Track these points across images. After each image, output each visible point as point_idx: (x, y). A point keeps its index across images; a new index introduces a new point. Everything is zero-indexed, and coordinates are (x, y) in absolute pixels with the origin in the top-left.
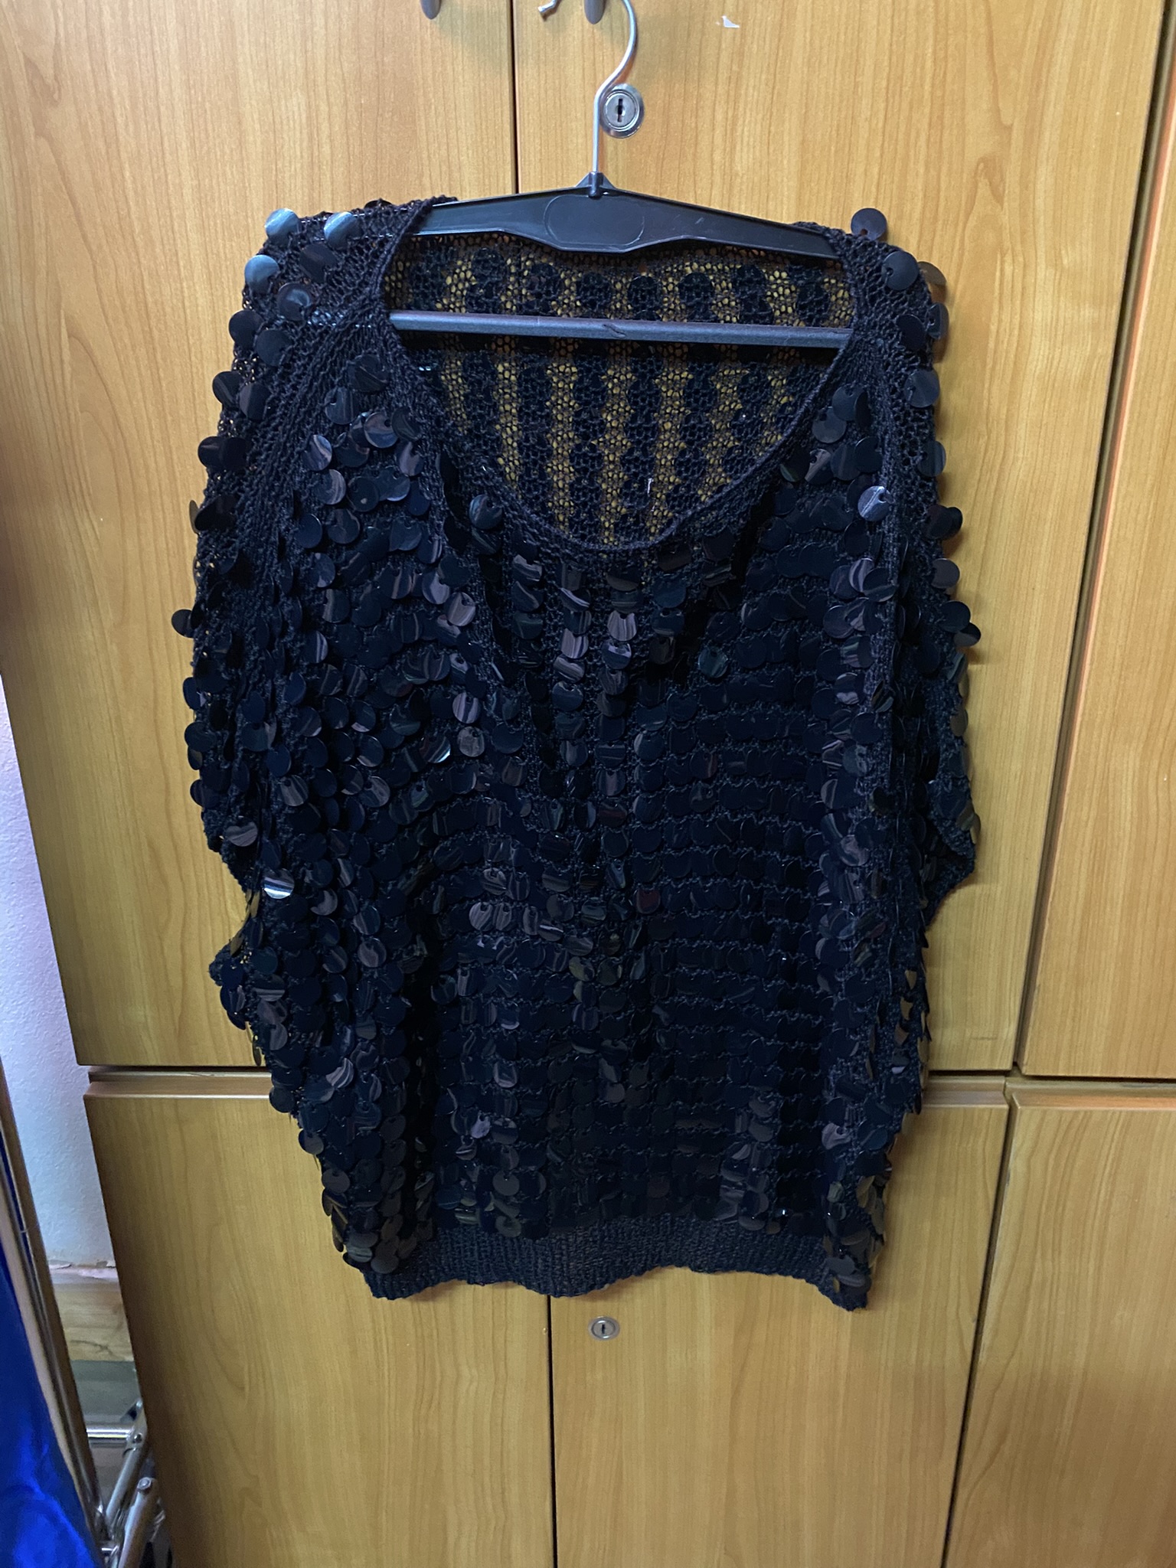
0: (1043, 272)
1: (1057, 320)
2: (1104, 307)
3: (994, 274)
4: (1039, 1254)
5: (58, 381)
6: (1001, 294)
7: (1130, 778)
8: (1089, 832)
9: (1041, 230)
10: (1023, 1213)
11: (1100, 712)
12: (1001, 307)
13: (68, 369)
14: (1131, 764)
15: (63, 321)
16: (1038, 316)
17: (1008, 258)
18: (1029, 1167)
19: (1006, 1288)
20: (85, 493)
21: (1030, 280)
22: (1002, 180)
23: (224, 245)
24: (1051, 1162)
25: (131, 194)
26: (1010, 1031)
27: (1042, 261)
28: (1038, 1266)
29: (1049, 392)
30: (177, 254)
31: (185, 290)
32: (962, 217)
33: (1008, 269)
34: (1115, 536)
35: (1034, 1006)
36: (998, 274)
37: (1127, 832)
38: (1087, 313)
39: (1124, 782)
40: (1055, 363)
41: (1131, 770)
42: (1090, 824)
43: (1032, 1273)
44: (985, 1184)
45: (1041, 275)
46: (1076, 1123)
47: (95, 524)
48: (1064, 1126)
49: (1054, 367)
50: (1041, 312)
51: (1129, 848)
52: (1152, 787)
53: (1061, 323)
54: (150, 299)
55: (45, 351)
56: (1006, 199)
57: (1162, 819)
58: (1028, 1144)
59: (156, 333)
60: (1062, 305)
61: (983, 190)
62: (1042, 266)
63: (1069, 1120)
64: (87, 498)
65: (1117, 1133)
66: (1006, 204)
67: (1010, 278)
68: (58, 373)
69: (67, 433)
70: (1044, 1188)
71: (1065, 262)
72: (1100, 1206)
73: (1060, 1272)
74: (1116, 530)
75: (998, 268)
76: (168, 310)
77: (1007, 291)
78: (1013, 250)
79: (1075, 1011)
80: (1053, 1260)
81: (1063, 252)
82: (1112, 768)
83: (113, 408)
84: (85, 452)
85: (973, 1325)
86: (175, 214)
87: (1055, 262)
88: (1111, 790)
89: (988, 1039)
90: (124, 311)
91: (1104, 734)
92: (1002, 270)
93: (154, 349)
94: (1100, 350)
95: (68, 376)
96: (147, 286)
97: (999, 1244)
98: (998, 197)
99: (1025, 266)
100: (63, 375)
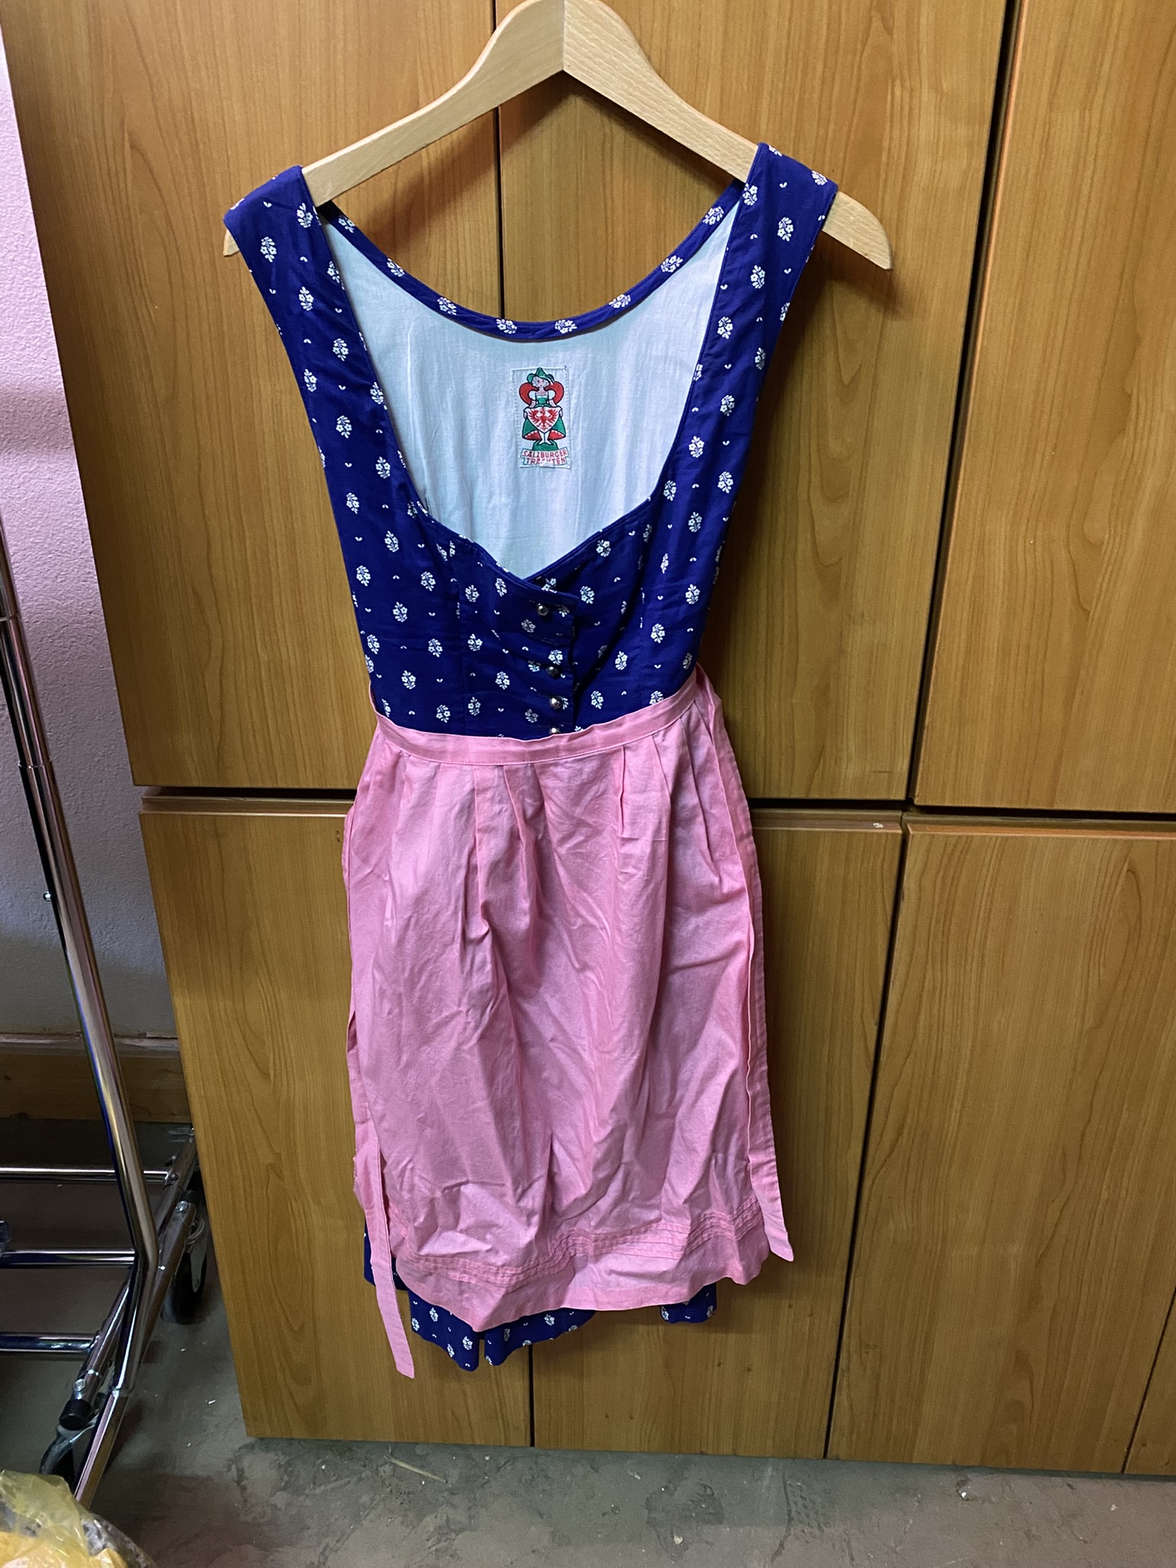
0: (926, 96)
1: (939, 136)
2: (977, 126)
3: (886, 98)
4: (930, 964)
5: (122, 185)
6: (892, 115)
7: (1003, 541)
8: (969, 587)
9: (924, 61)
10: (915, 927)
11: (977, 482)
12: (892, 127)
13: (129, 177)
14: (1003, 529)
15: (126, 135)
16: (923, 134)
17: (898, 83)
18: (920, 886)
19: (902, 995)
20: (143, 282)
21: (916, 101)
22: (892, 15)
23: (257, 71)
24: (939, 881)
25: (181, 26)
26: (904, 765)
27: (925, 85)
28: (929, 975)
29: (932, 200)
30: (218, 77)
31: (225, 107)
32: (859, 46)
33: (898, 93)
34: (987, 328)
35: (924, 743)
36: (889, 97)
37: (1001, 589)
38: (962, 132)
39: (998, 545)
40: (937, 174)
41: (1003, 534)
42: (970, 582)
43: (924, 982)
44: (884, 902)
45: (925, 98)
46: (959, 848)
47: (151, 310)
48: (949, 851)
49: (936, 178)
50: (924, 130)
51: (1002, 603)
52: (1020, 548)
53: (942, 140)
54: (196, 117)
55: (111, 159)
56: (895, 31)
57: (1030, 577)
58: (920, 865)
59: (201, 147)
60: (942, 123)
61: (877, 24)
62: (925, 89)
63: (954, 842)
64: (145, 289)
65: (994, 856)
66: (895, 36)
67: (899, 102)
68: (121, 179)
69: (128, 232)
70: (933, 905)
71: (945, 87)
72: (980, 922)
73: (947, 981)
74: (988, 323)
75: (890, 91)
76: (211, 125)
77: (897, 112)
78: (902, 76)
79: (958, 749)
80: (942, 971)
81: (943, 78)
82: (987, 532)
83: (166, 210)
84: (143, 249)
85: (876, 1028)
86: (217, 42)
87: (937, 88)
88: (986, 553)
89: (885, 772)
90: (176, 126)
91: (980, 502)
92: (893, 93)
93: (200, 159)
94: (973, 164)
95: (129, 184)
96: (194, 104)
97: (896, 954)
98: (889, 30)
99: (912, 89)
100: (126, 180)
